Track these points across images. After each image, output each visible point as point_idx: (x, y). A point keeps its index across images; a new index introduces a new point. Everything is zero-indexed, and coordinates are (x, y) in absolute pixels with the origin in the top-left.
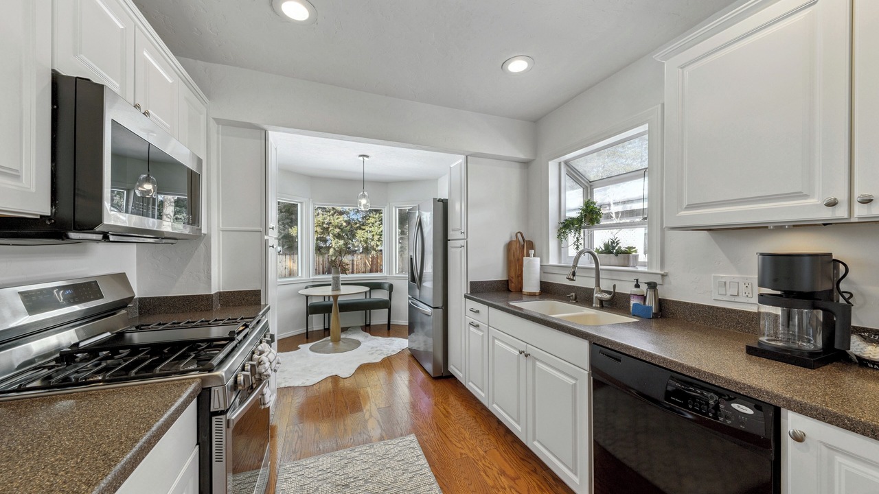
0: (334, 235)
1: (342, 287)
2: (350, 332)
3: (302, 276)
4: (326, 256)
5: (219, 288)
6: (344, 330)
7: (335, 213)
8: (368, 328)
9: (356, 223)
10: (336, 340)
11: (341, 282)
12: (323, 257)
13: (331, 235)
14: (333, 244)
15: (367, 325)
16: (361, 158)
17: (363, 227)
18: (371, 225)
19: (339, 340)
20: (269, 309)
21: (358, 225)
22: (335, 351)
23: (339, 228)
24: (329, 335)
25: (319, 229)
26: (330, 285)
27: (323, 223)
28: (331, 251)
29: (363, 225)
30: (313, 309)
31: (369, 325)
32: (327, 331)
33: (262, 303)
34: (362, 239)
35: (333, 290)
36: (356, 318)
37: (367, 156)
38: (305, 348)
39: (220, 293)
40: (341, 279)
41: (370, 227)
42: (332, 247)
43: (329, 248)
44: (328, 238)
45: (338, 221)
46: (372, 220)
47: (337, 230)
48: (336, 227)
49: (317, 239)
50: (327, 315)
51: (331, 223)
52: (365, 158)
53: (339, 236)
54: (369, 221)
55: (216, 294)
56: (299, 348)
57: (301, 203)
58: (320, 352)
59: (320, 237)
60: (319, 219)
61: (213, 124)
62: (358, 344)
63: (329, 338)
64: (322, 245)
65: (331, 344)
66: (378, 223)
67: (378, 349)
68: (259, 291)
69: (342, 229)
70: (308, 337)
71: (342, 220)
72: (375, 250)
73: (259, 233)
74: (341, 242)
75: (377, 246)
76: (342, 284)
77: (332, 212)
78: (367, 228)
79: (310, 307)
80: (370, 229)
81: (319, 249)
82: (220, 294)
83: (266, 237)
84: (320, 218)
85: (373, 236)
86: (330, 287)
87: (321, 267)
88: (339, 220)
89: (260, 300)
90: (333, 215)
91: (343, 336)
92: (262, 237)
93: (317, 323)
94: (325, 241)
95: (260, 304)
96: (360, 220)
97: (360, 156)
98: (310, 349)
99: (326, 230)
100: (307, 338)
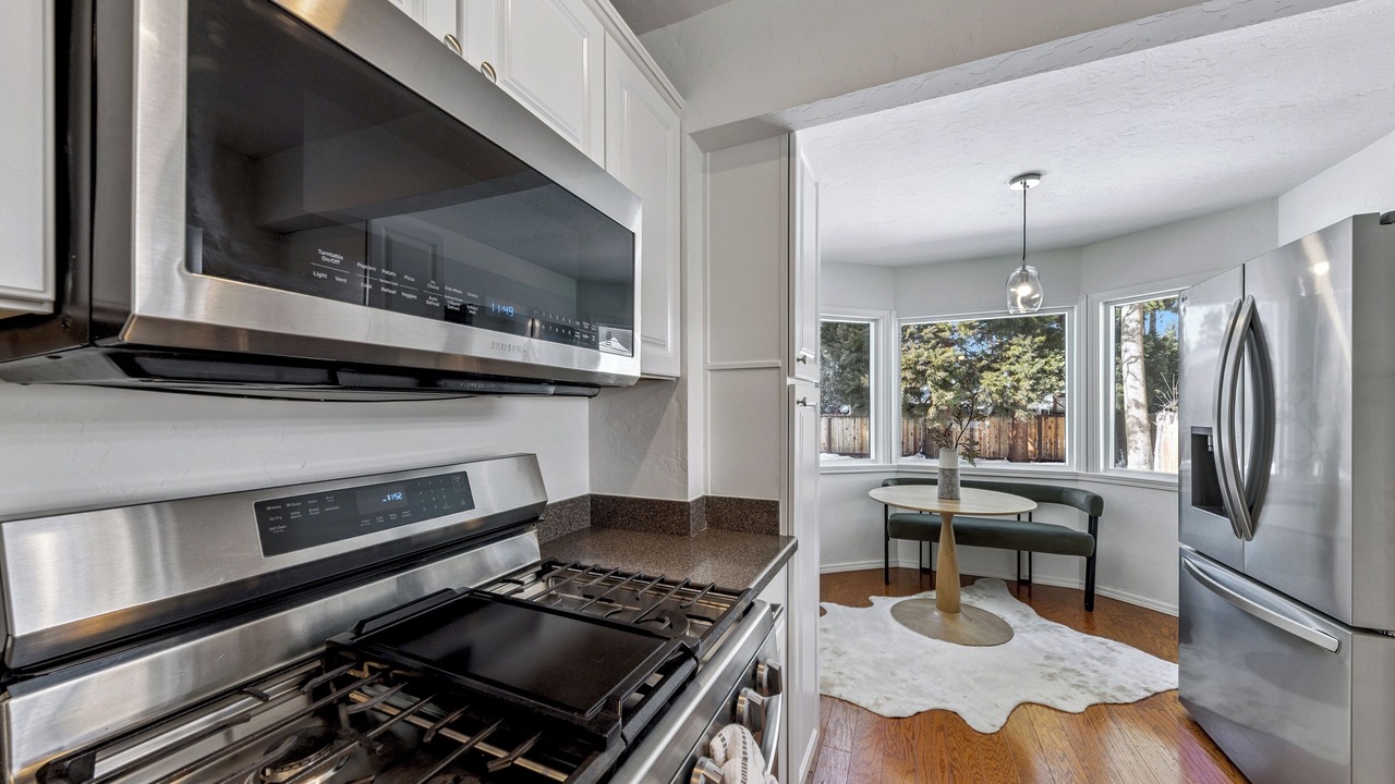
0: (935, 383)
1: (963, 492)
2: (980, 593)
3: (876, 460)
4: (921, 420)
5: (706, 491)
6: (968, 581)
7: (938, 343)
8: (1023, 589)
9: (980, 360)
10: (951, 608)
11: (960, 478)
12: (916, 422)
13: (929, 383)
14: (934, 399)
15: (1021, 582)
16: (1018, 186)
17: (996, 366)
18: (1012, 360)
19: (958, 611)
20: (795, 548)
21: (984, 362)
22: (949, 636)
23: (946, 371)
24: (932, 587)
25: (909, 375)
26: (934, 482)
27: (916, 363)
28: (932, 411)
29: (994, 361)
30: (900, 527)
31: (1028, 583)
32: (925, 578)
33: (782, 533)
34: (994, 389)
35: (942, 497)
36: (997, 563)
37: (1036, 175)
38: (883, 604)
39: (707, 498)
40: (959, 472)
41: (1011, 364)
42: (930, 405)
43: (926, 407)
44: (925, 389)
45: (943, 357)
46: (1015, 350)
47: (942, 374)
48: (938, 368)
49: (906, 391)
50: (926, 544)
51: (930, 362)
52: (1031, 182)
53: (945, 385)
54: (1010, 353)
55: (697, 501)
56: (871, 604)
57: (876, 321)
58: (912, 628)
59: (911, 388)
60: (911, 357)
61: (692, 148)
62: (1005, 633)
63: (933, 595)
64: (913, 400)
65: (937, 613)
66: (1030, 354)
67: (1067, 664)
68: (776, 504)
69: (951, 373)
70: (888, 580)
71: (952, 353)
72: (1024, 409)
73: (775, 372)
74: (950, 396)
75: (1030, 400)
76: (964, 484)
77: (933, 342)
78: (1005, 367)
79: (893, 522)
80: (1012, 368)
81: (908, 410)
82: (708, 502)
83: (790, 381)
84: (911, 355)
85: (1018, 381)
86: (935, 490)
87: (911, 438)
88: (945, 355)
89: (777, 525)
90: (934, 348)
91: (965, 598)
92: (781, 382)
93: (906, 555)
94: (919, 394)
95: (778, 535)
96: (989, 352)
97: (1014, 180)
98: (893, 611)
99: (921, 375)
100: (887, 583)
